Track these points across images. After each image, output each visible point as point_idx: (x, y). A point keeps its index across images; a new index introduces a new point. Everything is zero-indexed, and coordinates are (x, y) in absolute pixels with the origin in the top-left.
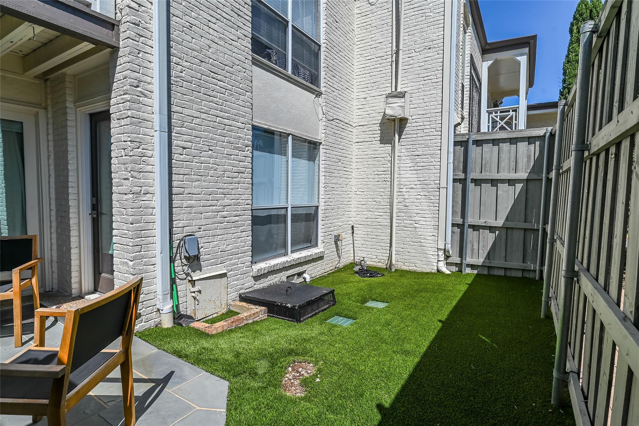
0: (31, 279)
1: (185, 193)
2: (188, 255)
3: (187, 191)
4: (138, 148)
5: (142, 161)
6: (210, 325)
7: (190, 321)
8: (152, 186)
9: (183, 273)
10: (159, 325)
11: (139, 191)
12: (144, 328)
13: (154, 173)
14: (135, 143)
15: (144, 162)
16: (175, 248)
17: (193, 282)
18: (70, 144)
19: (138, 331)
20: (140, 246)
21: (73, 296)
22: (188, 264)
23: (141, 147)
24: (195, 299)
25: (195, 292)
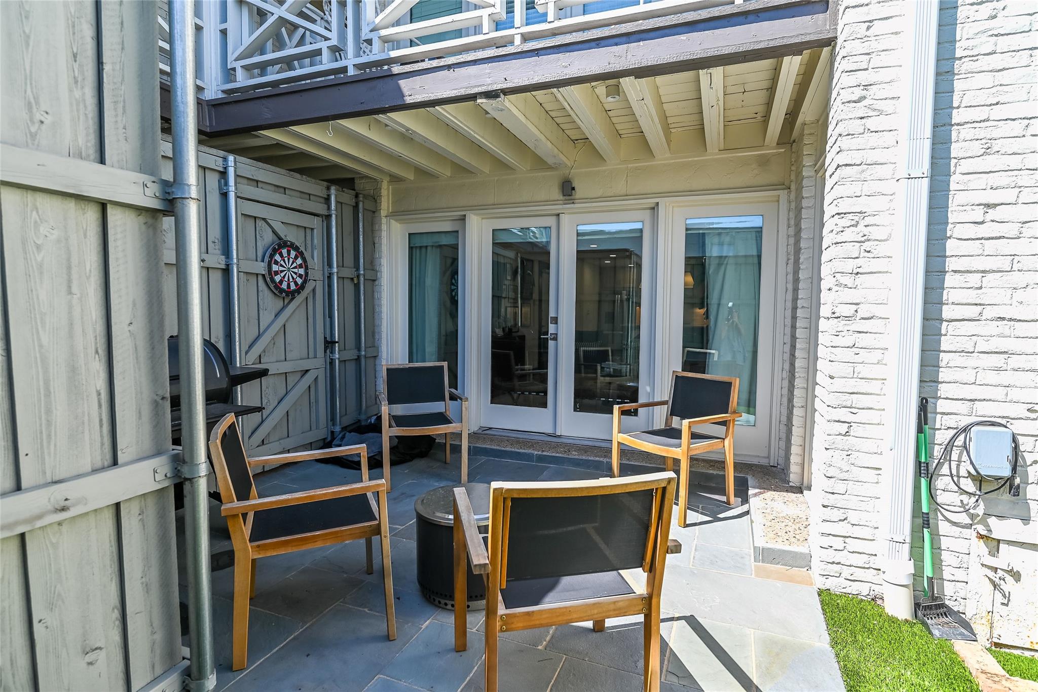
0: (724, 439)
1: (984, 318)
2: (973, 472)
3: (989, 313)
4: (856, 226)
5: (862, 251)
6: (1003, 673)
7: (961, 634)
8: (885, 302)
9: (962, 509)
10: (879, 602)
11: (853, 312)
12: (844, 591)
13: (891, 273)
14: (850, 216)
15: (869, 252)
16: (940, 445)
17: (994, 544)
18: (804, 237)
19: (829, 590)
20: (847, 425)
21: (791, 484)
22: (978, 493)
23: (862, 223)
24: (995, 588)
25: (997, 568)
